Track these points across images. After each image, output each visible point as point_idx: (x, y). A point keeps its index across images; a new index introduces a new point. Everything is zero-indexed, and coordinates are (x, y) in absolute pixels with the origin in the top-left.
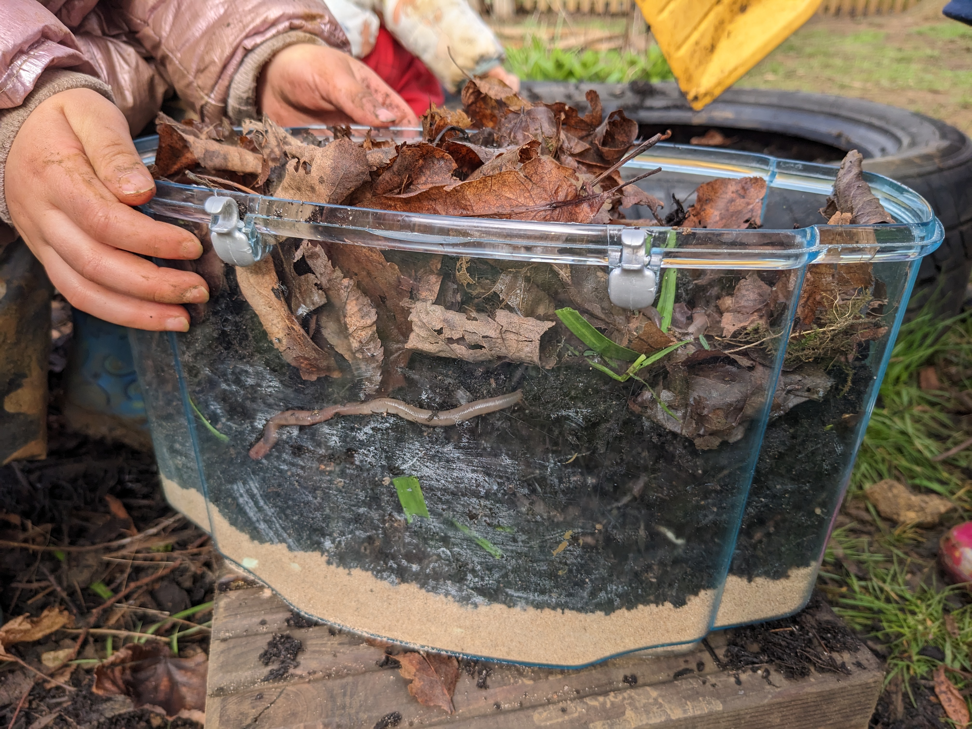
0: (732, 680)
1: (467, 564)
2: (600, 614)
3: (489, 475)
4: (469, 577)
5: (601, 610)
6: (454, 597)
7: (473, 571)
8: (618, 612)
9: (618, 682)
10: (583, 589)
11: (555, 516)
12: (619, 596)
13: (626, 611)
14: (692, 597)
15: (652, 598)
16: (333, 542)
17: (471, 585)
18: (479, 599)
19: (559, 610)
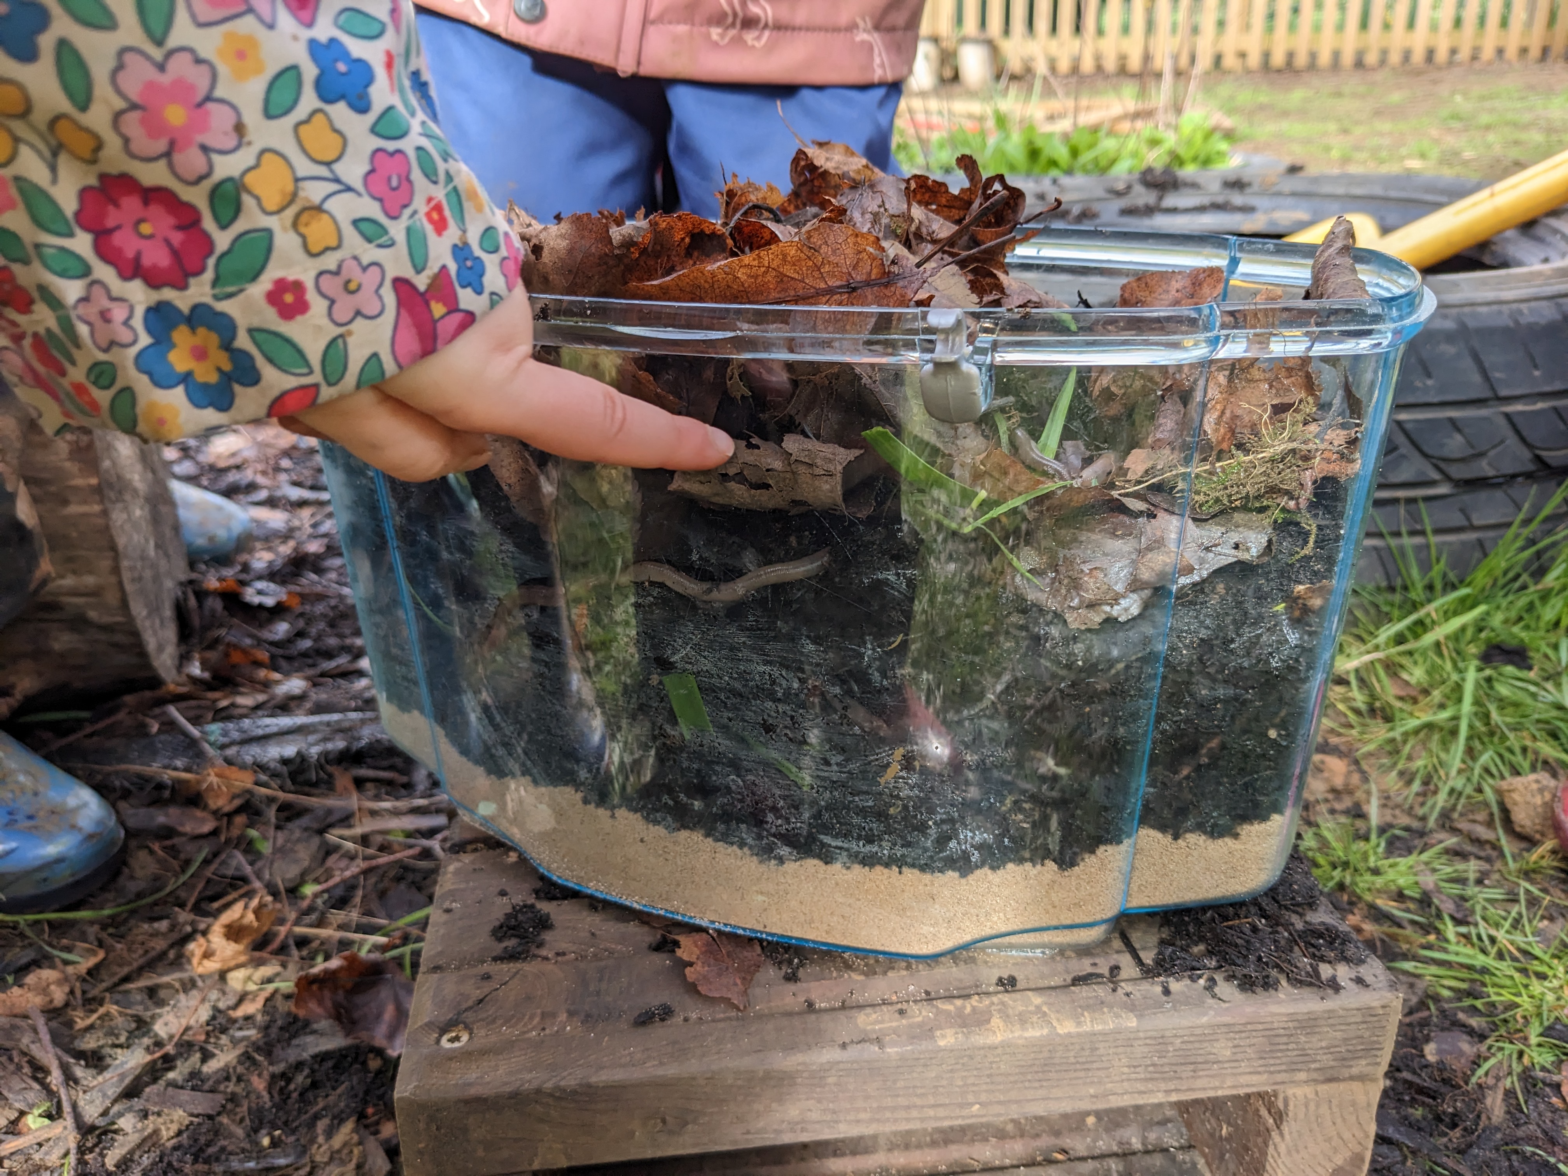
0: (1159, 989)
1: (766, 798)
2: (952, 874)
3: (787, 668)
4: (770, 817)
5: (954, 870)
6: (751, 848)
7: (774, 809)
8: (978, 873)
9: (988, 985)
10: (926, 835)
11: (880, 727)
12: (980, 847)
13: (989, 872)
14: (1086, 856)
15: (1027, 854)
16: (590, 771)
17: (773, 830)
18: (784, 851)
19: (895, 869)
